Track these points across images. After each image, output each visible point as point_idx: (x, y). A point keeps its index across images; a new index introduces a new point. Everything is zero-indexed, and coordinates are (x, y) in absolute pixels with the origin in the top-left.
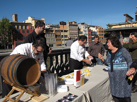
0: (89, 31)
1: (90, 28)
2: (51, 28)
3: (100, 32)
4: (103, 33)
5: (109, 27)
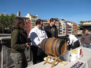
0: (67, 25)
3: (74, 26)
4: (76, 27)
5: (81, 23)
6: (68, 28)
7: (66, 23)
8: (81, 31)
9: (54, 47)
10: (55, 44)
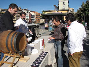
0: (30, 14)
1: (30, 13)
2: (2, 11)
3: (37, 15)
4: (39, 16)
5: (43, 13)
6: (31, 17)
7: (29, 12)
8: (44, 20)
9: (9, 43)
10: (10, 39)
